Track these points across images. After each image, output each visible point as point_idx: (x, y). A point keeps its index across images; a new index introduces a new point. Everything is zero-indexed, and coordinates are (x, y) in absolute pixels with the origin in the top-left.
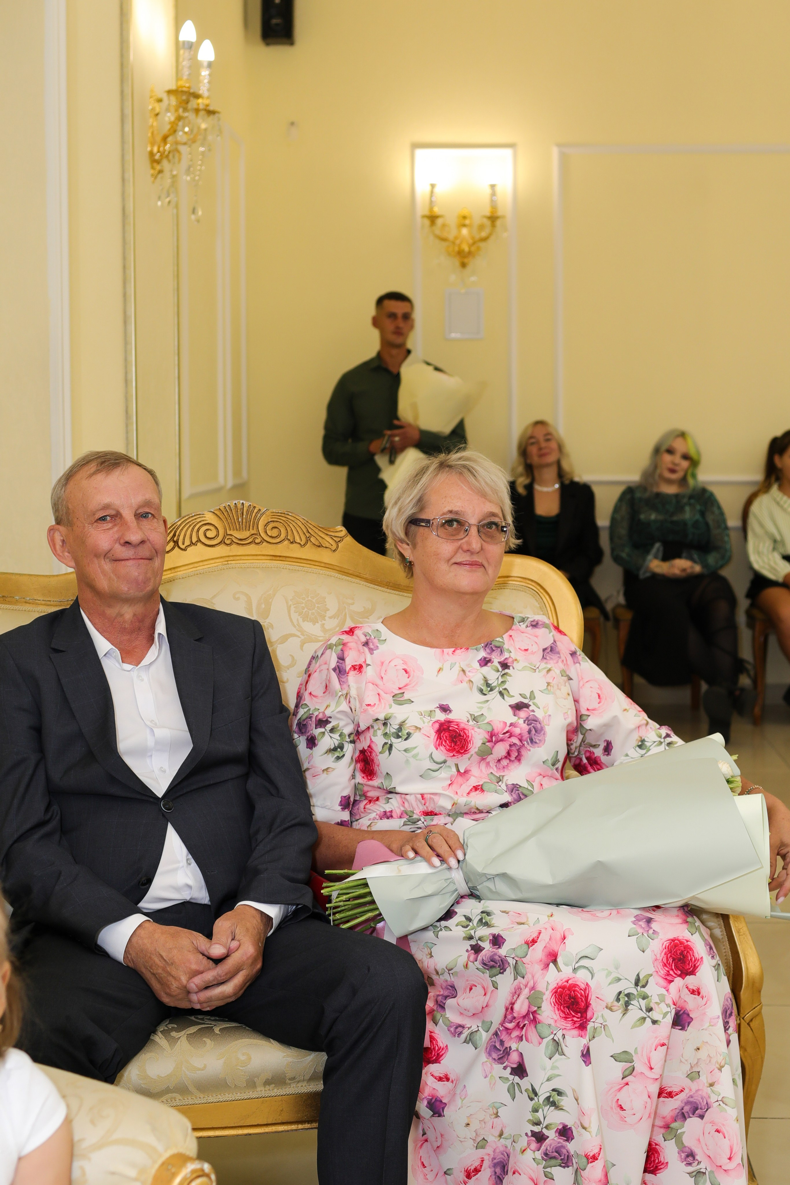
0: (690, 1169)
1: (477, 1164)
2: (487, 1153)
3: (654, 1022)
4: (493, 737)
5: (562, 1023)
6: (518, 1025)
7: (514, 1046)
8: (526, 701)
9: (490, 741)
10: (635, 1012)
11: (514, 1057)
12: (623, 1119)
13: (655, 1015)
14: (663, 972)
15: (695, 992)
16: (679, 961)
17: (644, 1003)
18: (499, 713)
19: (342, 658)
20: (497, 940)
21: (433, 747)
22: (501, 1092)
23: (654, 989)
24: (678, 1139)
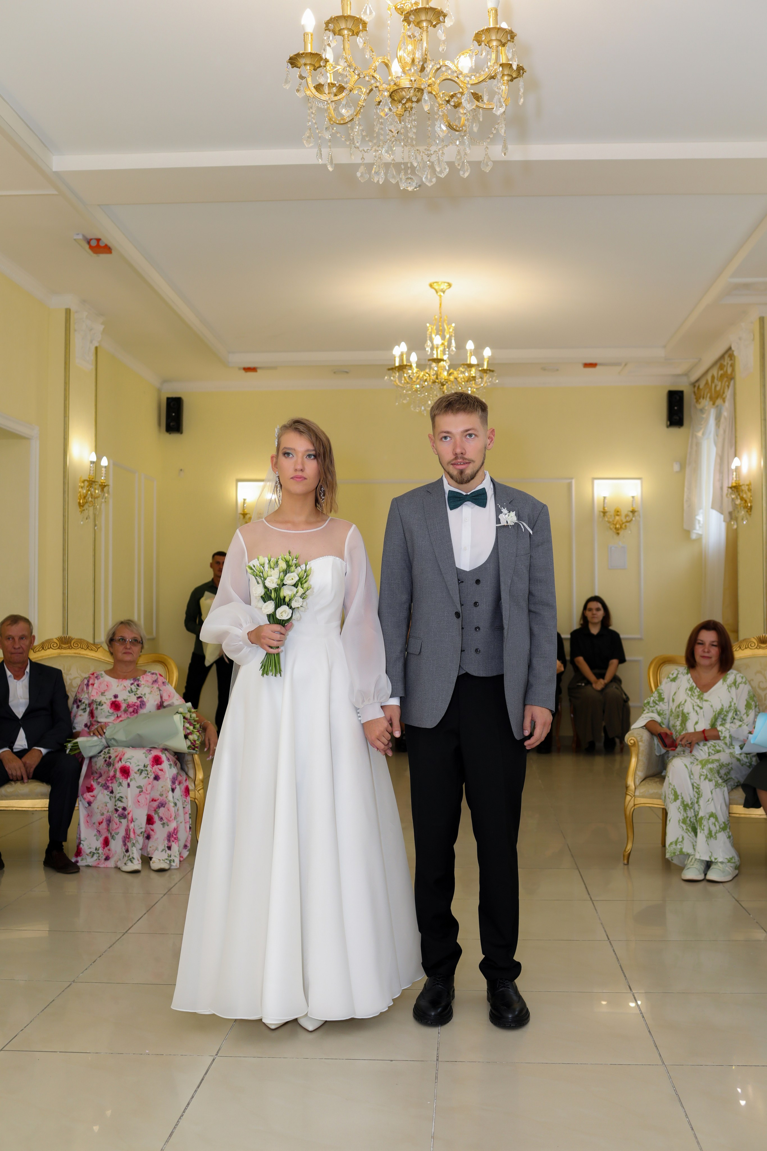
0: (162, 822)
1: (101, 820)
2: (104, 817)
3: (149, 778)
4: (129, 706)
5: (122, 777)
6: (111, 779)
7: (110, 785)
8: (142, 696)
9: (128, 707)
10: (144, 775)
11: (111, 788)
13: (149, 776)
14: (152, 764)
15: (162, 770)
16: (157, 761)
17: (146, 772)
18: (133, 699)
19: (88, 681)
20: (110, 757)
21: (109, 709)
22: (107, 799)
23: (149, 768)
24: (158, 814)
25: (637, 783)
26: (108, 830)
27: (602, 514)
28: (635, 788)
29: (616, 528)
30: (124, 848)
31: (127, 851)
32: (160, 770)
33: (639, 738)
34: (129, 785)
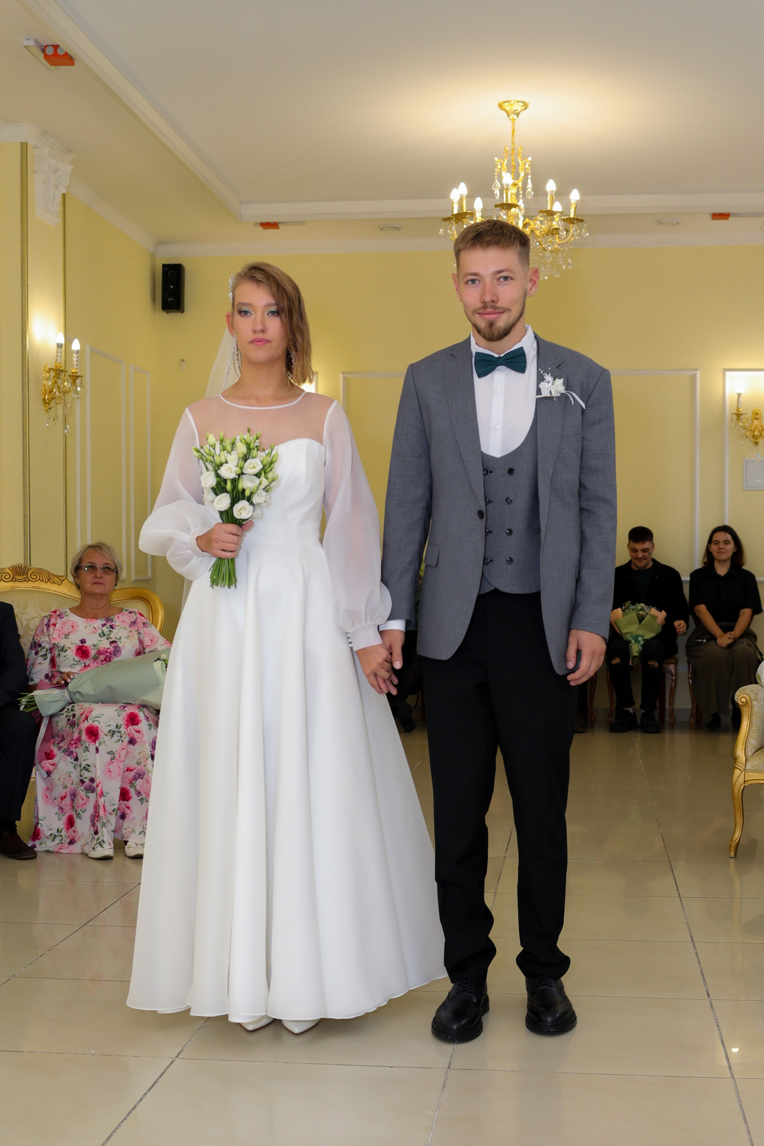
0: (139, 798)
1: (64, 795)
2: (68, 790)
3: (122, 741)
4: (99, 653)
5: (88, 740)
6: (75, 743)
7: (74, 751)
8: (116, 640)
9: (98, 654)
10: (116, 737)
11: (75, 754)
14: (126, 724)
16: (133, 720)
17: (119, 734)
18: (105, 644)
19: (49, 621)
20: (74, 716)
21: (74, 656)
22: (71, 768)
23: (123, 729)
24: (135, 785)
25: (749, 753)
26: (73, 807)
27: (735, 417)
28: (746, 760)
29: (753, 436)
30: (92, 829)
31: (96, 833)
32: (137, 732)
33: (753, 696)
34: (97, 750)
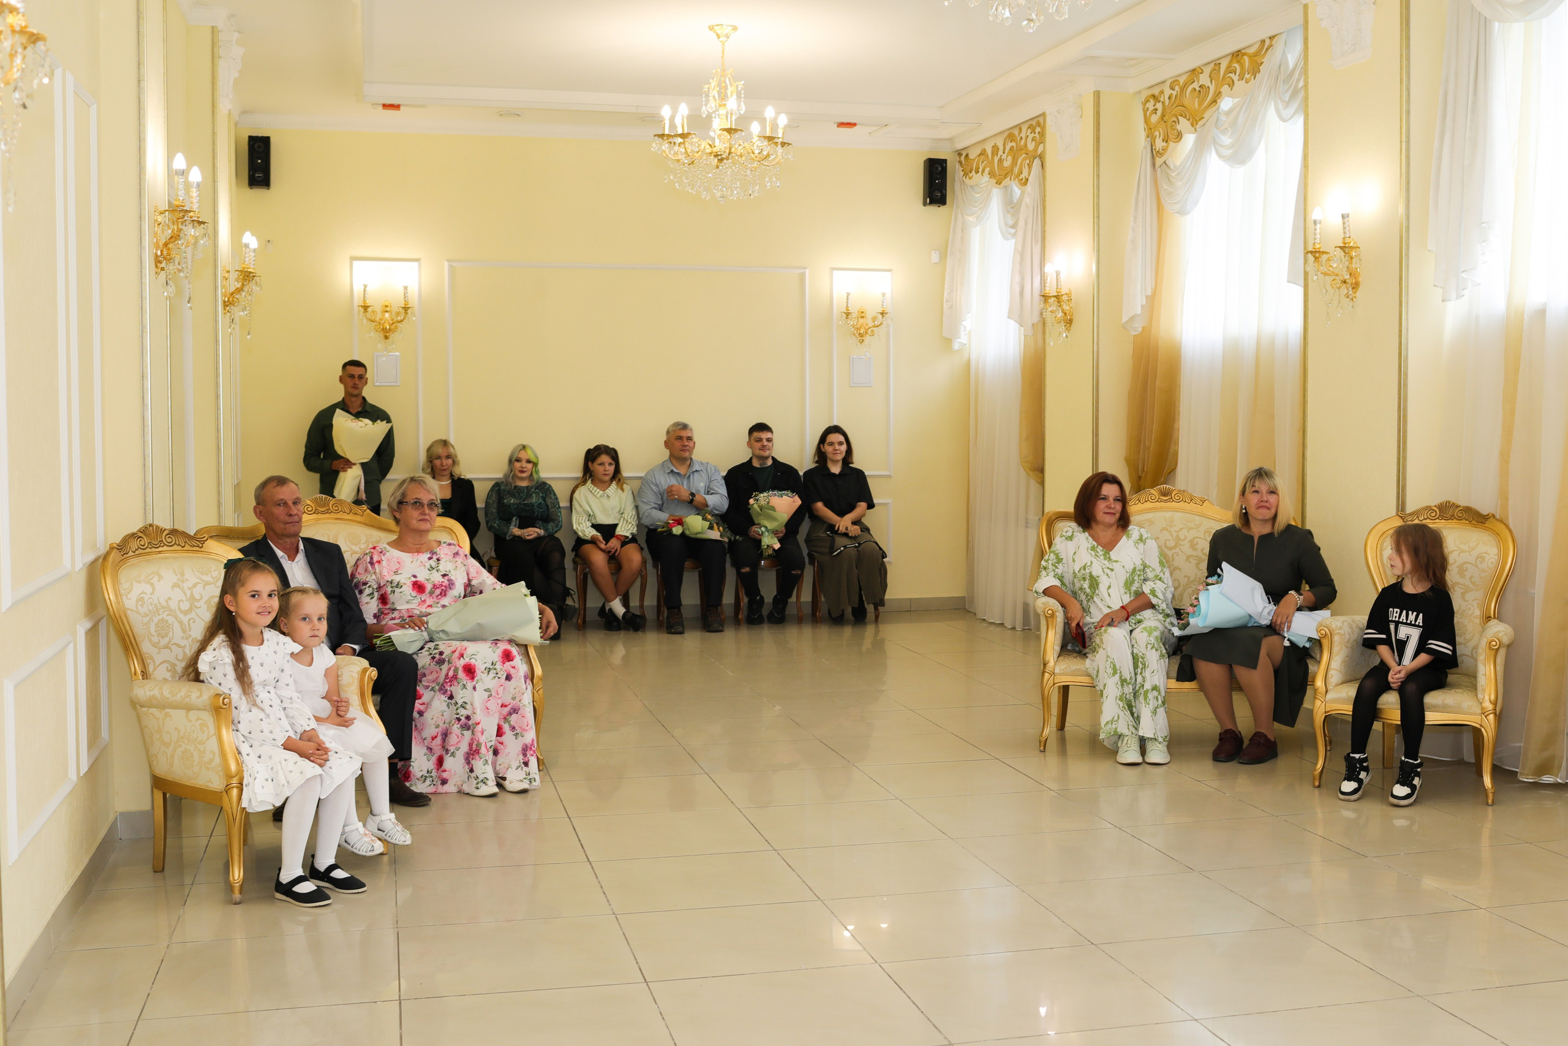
0: (514, 733)
1: (436, 733)
3: (499, 678)
4: (435, 587)
5: (466, 678)
6: (450, 681)
7: (449, 689)
8: (446, 573)
9: (434, 588)
10: (492, 674)
11: (449, 692)
12: (488, 713)
13: (499, 675)
14: (501, 660)
15: (514, 667)
16: (507, 656)
17: (495, 671)
18: (437, 578)
19: (372, 558)
20: (441, 653)
21: (411, 591)
22: (444, 706)
23: (498, 666)
24: (509, 722)
26: (443, 747)
30: (467, 767)
31: (473, 771)
32: (512, 667)
34: (474, 688)
